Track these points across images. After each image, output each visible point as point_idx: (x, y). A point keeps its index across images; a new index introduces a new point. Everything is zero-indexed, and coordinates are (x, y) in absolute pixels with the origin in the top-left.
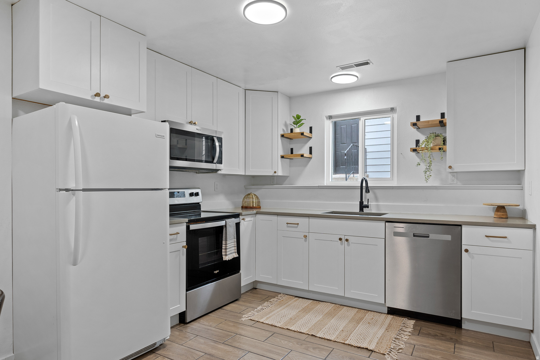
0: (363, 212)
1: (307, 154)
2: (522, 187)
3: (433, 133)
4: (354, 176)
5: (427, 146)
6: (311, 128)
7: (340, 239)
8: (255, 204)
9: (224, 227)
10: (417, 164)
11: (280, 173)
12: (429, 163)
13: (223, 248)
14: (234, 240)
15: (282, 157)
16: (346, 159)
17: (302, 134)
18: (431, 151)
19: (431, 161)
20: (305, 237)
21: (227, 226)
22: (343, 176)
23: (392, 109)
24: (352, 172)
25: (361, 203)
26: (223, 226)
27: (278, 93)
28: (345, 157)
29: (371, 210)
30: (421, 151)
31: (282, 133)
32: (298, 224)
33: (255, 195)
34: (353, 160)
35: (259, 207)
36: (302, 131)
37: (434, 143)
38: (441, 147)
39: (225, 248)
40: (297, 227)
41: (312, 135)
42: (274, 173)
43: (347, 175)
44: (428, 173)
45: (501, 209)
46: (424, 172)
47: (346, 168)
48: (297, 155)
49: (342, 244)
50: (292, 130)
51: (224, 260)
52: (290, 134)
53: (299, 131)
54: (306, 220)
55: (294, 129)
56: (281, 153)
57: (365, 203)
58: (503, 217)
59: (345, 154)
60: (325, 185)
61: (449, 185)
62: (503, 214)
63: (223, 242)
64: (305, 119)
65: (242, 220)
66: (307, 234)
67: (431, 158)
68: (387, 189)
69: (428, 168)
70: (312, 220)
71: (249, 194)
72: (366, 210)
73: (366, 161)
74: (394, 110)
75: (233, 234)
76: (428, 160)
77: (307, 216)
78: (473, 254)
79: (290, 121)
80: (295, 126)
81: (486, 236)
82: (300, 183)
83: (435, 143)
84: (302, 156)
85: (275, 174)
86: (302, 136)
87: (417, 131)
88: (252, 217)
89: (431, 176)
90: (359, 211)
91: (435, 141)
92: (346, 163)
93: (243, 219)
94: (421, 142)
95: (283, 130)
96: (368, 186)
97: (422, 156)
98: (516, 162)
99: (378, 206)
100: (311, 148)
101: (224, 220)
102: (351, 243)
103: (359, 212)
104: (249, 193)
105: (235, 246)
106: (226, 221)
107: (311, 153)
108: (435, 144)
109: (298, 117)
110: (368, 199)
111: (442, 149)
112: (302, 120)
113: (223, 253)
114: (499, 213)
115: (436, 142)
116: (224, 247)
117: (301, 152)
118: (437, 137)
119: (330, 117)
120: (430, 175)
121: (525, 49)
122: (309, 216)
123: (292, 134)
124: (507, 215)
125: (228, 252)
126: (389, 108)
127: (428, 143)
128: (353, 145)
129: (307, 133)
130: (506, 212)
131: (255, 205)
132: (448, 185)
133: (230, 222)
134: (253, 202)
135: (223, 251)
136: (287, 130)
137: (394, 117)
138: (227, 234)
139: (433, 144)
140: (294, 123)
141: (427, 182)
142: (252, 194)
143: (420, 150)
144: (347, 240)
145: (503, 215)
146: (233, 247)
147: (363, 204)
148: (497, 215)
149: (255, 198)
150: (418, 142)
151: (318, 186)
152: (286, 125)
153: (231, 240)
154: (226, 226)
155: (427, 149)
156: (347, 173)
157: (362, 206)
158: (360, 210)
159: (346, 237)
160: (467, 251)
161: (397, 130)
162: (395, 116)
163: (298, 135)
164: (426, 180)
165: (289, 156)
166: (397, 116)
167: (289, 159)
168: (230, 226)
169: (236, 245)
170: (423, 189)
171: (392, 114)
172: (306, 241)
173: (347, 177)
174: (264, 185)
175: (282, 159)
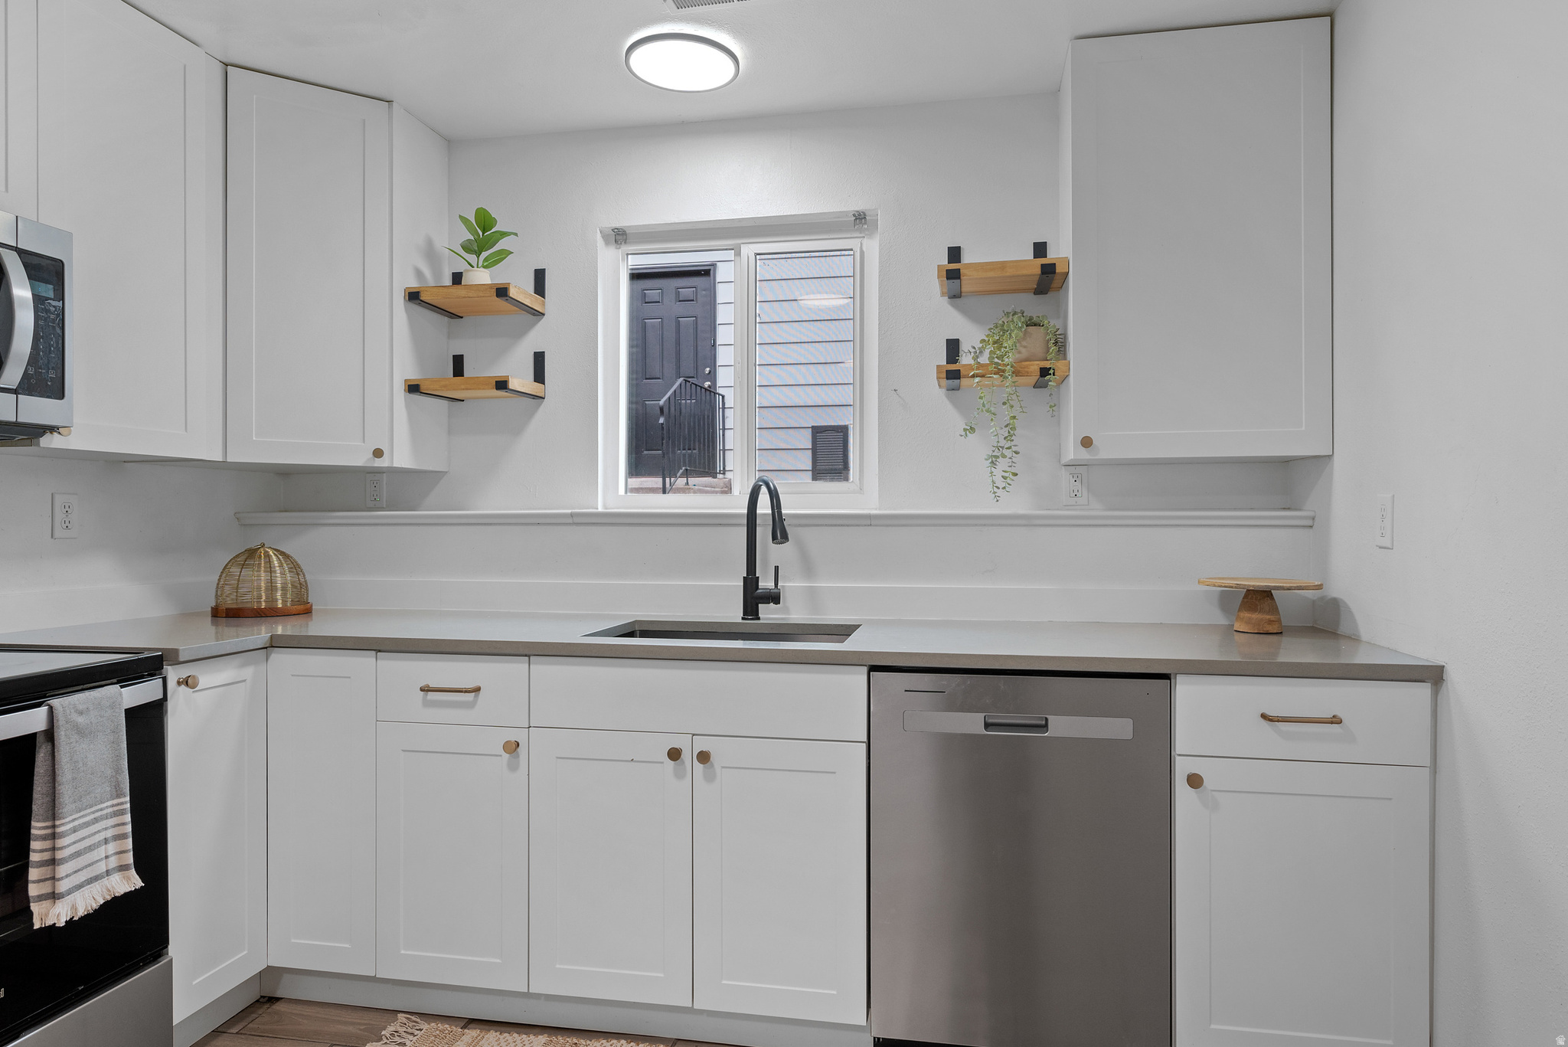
0: (759, 619)
1: (522, 380)
2: (1313, 519)
3: (1015, 313)
4: (687, 483)
5: (996, 360)
6: (540, 276)
7: (674, 754)
8: (284, 595)
9: (40, 739)
10: (965, 430)
11: (401, 457)
12: (1006, 426)
13: (34, 857)
14: (115, 801)
15: (413, 388)
16: (662, 424)
17: (502, 292)
18: (1016, 379)
19: (1014, 417)
20: (513, 747)
21: (62, 735)
22: (656, 482)
23: (860, 218)
24: (681, 471)
25: (751, 582)
26: (35, 734)
27: (390, 107)
28: (661, 420)
29: (787, 610)
30: (977, 380)
31: (413, 284)
32: (477, 690)
33: (283, 553)
34: (686, 432)
35: (302, 607)
36: (500, 280)
37: (1019, 352)
38: (1047, 365)
39: (46, 856)
40: (471, 705)
41: (543, 304)
42: (371, 456)
43: (668, 480)
44: (1003, 463)
45: (1258, 598)
46: (986, 460)
47: (664, 457)
48: (479, 383)
49: (680, 775)
50: (457, 278)
51: (37, 926)
52: (445, 290)
53: (488, 281)
54: (516, 668)
55: (467, 271)
56: (406, 369)
57: (766, 583)
58: (1271, 629)
59: (661, 409)
60: (600, 509)
61: (1061, 510)
62: (1268, 617)
63: (33, 824)
64: (516, 234)
65: (179, 683)
66: (520, 736)
67: (1012, 407)
68: (848, 526)
69: (1003, 443)
70: (546, 671)
71: (251, 553)
72: (768, 613)
73: (723, 435)
74: (865, 224)
75: (109, 772)
76: (1005, 413)
77: (521, 652)
78: (1214, 793)
79: (450, 236)
80: (472, 258)
81: (1264, 716)
82: (494, 502)
83: (1023, 350)
84: (502, 385)
85: (379, 463)
86: (500, 303)
87: (953, 305)
88: (244, 665)
89: (1015, 475)
90: (743, 619)
91: (1024, 343)
92: (663, 440)
93: (185, 682)
94: (964, 347)
95: (419, 274)
96: (780, 513)
97: (981, 398)
98: (1303, 428)
99: (812, 593)
100: (539, 359)
101: (39, 705)
102: (723, 767)
103: (740, 621)
104: (253, 545)
105: (121, 837)
106: (51, 708)
107: (539, 376)
108: (1025, 353)
109: (485, 221)
110: (777, 568)
111: (1051, 372)
112: (504, 234)
113: (33, 890)
114: (1255, 616)
115: (1025, 347)
116: (42, 851)
117: (499, 372)
118: (1031, 328)
119: (618, 237)
120: (1013, 470)
121: (1330, 15)
122: (527, 653)
123: (458, 291)
124: (1279, 621)
125: (67, 876)
126: (845, 213)
127: (999, 349)
128: (686, 381)
129: (522, 289)
130: (1274, 609)
131: (280, 602)
132: (1058, 509)
133: (81, 707)
134: (271, 588)
135: (33, 874)
136: (437, 272)
137: (864, 249)
138: (59, 778)
139: (1017, 356)
140: (467, 247)
141: (997, 498)
142: (266, 552)
143: (973, 376)
144: (704, 757)
145: (1270, 622)
146: (106, 841)
147: (757, 588)
148: (1248, 622)
149: (281, 565)
150: (953, 348)
151: (572, 515)
152: (430, 253)
153: (91, 806)
154: (50, 734)
155: (1000, 372)
156: (665, 473)
157: (754, 598)
158: (745, 613)
159: (701, 745)
160: (1194, 781)
161: (880, 298)
162: (872, 247)
163: (481, 294)
164: (995, 493)
165: (445, 386)
166: (880, 245)
167: (445, 403)
168: (80, 731)
169: (129, 828)
170: (981, 525)
171: (860, 240)
172: (513, 767)
173: (668, 485)
174: (334, 511)
175: (411, 395)
